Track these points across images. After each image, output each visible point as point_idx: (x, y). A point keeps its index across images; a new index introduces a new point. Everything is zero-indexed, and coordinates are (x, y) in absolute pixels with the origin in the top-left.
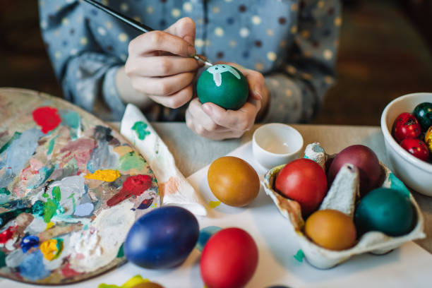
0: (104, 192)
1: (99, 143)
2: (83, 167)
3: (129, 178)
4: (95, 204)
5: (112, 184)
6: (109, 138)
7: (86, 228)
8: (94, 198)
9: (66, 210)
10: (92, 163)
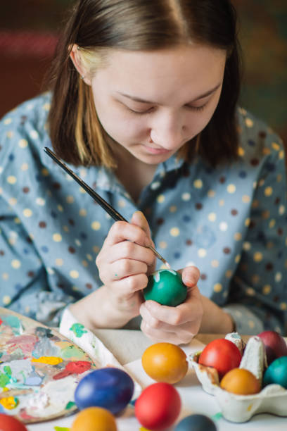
0: (50, 371)
1: (40, 339)
2: (27, 354)
3: (70, 363)
4: (42, 378)
5: (56, 366)
6: (49, 335)
7: (37, 392)
8: (41, 374)
9: (18, 381)
10: (36, 352)
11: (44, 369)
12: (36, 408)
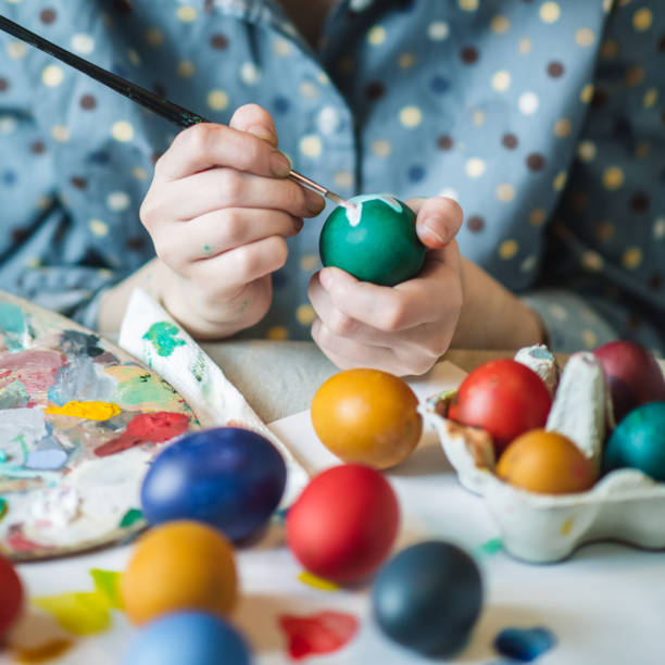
0: (87, 435)
1: (71, 359)
2: (37, 395)
3: (140, 418)
4: (69, 452)
5: (104, 424)
6: (93, 350)
7: (53, 485)
8: (66, 442)
9: (9, 458)
10: (59, 390)
11: (75, 432)
12: (46, 524)
